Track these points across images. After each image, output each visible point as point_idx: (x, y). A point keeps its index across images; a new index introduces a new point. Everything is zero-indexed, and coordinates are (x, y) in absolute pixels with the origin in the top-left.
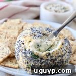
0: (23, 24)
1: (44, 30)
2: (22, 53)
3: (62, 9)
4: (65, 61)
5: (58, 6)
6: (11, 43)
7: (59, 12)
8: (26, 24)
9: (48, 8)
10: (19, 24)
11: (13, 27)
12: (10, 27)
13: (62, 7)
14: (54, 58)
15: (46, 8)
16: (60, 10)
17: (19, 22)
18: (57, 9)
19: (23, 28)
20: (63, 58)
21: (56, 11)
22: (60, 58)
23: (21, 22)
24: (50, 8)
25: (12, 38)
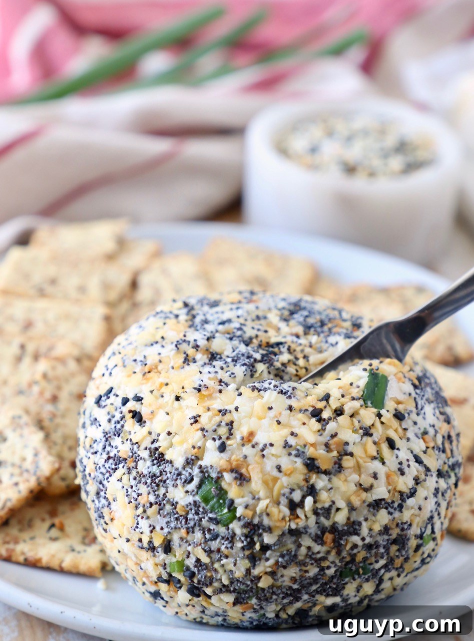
0: (134, 260)
1: (274, 318)
2: (129, 481)
3: (386, 155)
4: (415, 530)
5: (365, 133)
6: (54, 399)
7: (372, 174)
8: (158, 254)
9: (299, 144)
10: (111, 257)
11: (71, 282)
12: (53, 282)
13: (390, 141)
14: (340, 518)
15: (282, 150)
16: (376, 162)
17: (110, 246)
18: (355, 153)
19: (134, 285)
20: (406, 516)
21: (350, 170)
22: (383, 517)
23: (122, 244)
24: (314, 150)
25: (61, 360)
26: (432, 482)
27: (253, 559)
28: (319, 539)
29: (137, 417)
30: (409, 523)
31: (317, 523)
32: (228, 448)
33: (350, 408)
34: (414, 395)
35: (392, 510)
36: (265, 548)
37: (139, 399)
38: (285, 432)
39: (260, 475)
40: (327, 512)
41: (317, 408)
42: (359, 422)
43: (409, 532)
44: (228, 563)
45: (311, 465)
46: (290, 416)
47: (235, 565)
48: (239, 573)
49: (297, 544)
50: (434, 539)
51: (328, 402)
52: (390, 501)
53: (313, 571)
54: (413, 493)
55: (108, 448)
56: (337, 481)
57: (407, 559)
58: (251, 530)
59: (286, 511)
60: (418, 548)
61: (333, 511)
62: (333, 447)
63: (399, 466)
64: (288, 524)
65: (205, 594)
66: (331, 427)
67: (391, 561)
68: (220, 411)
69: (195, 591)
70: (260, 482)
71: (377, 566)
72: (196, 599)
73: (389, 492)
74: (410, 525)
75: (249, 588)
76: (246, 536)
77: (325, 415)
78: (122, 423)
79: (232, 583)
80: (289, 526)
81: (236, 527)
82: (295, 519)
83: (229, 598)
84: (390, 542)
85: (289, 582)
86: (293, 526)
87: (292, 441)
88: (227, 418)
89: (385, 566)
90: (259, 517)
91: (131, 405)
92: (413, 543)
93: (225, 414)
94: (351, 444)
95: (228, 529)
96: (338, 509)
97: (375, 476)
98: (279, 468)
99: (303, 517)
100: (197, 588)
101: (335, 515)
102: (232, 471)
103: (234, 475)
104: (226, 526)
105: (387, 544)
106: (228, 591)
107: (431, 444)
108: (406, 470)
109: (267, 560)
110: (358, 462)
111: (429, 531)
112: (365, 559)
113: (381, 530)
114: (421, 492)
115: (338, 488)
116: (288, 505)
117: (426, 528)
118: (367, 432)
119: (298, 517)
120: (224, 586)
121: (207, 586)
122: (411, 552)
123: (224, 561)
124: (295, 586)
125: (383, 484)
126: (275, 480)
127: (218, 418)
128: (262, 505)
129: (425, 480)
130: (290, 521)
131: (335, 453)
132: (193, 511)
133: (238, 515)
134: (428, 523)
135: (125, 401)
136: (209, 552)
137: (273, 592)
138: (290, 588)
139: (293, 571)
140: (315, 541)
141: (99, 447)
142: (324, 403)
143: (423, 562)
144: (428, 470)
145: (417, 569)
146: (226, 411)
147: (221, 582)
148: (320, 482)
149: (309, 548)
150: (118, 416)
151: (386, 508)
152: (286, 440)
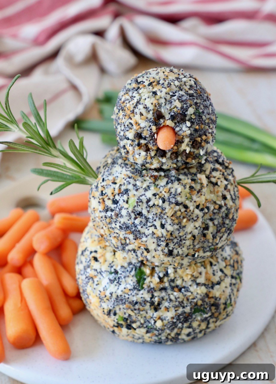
26: (228, 280)
29: (96, 259)
35: (208, 288)
37: (96, 252)
43: (220, 302)
44: (143, 313)
47: (147, 313)
50: (232, 305)
52: (207, 284)
54: (219, 283)
55: (86, 273)
57: (220, 313)
60: (225, 309)
65: (134, 328)
67: (213, 314)
69: (129, 327)
72: (130, 331)
73: (207, 281)
74: (220, 299)
78: (90, 262)
79: (145, 322)
83: (144, 330)
89: (210, 316)
91: (94, 254)
92: (222, 306)
97: (201, 274)
100: (130, 325)
106: (143, 327)
107: (228, 264)
108: (216, 273)
111: (229, 302)
114: (223, 284)
117: (227, 300)
120: (141, 324)
121: (134, 324)
122: (222, 311)
125: (204, 277)
129: (224, 280)
134: (229, 298)
135: (91, 252)
141: (82, 272)
143: (227, 315)
144: (226, 275)
145: (225, 318)
147: (140, 322)
150: (88, 259)
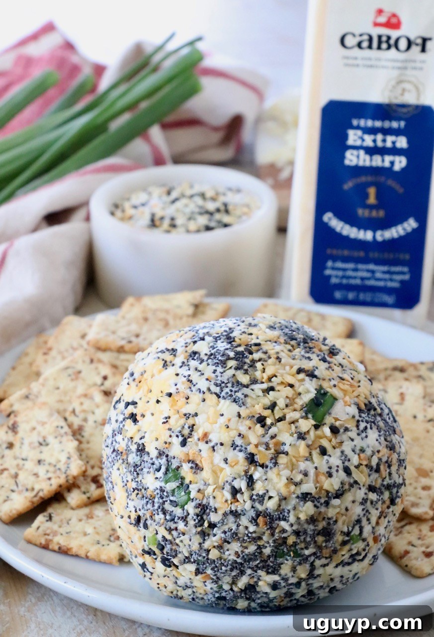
4: (341, 527)
14: (271, 505)
20: (332, 512)
22: (309, 508)
27: (204, 535)
28: (254, 521)
29: (134, 418)
30: (334, 519)
31: (253, 507)
32: (187, 444)
33: (291, 418)
34: (357, 418)
35: (318, 505)
36: (212, 526)
37: (135, 403)
38: (234, 433)
39: (211, 466)
40: (261, 499)
41: (262, 415)
42: (296, 427)
43: (335, 527)
44: (185, 538)
45: (251, 459)
46: (238, 422)
47: (190, 540)
48: (195, 547)
49: (237, 524)
50: (363, 540)
51: (273, 411)
52: (317, 496)
53: (252, 548)
54: (339, 495)
55: (114, 443)
56: (272, 474)
57: (334, 551)
58: (201, 509)
59: (228, 496)
60: (344, 543)
61: (266, 498)
62: (271, 446)
63: (328, 470)
64: (230, 506)
65: (174, 565)
66: (273, 430)
67: (319, 550)
68: (185, 415)
69: (166, 562)
70: (210, 471)
71: (307, 552)
72: (169, 569)
73: (316, 488)
74: (336, 521)
75: (205, 559)
76: (198, 515)
77: (269, 421)
78: (123, 423)
79: (191, 555)
80: (231, 508)
81: (191, 508)
82: (235, 502)
83: (192, 567)
84: (316, 532)
85: (234, 555)
86: (233, 509)
87: (239, 442)
88: (191, 421)
89: (314, 554)
90: (207, 499)
91: (131, 408)
92: (339, 538)
93: (189, 418)
94: (288, 444)
95: (183, 510)
96: (270, 498)
97: (306, 474)
98: (226, 460)
99: (242, 501)
100: (168, 560)
101: (267, 502)
102: (189, 461)
103: (190, 465)
104: (183, 507)
105: (314, 534)
106: (189, 562)
107: (365, 462)
108: (334, 474)
109: (215, 535)
110: (291, 460)
111: (356, 531)
112: (295, 544)
113: (307, 519)
114: (349, 497)
115: (272, 479)
116: (230, 491)
117: (353, 528)
118: (302, 436)
119: (238, 501)
120: (186, 557)
121: (174, 557)
122: (337, 545)
123: (182, 538)
124: (239, 560)
125: (312, 482)
126: (222, 470)
127: (183, 421)
128: (210, 490)
129: (350, 490)
130: (231, 504)
131: (272, 451)
132: (159, 496)
133: (192, 497)
134: (356, 524)
135: (127, 404)
136: (170, 530)
137: (221, 563)
138: (235, 562)
139: (235, 546)
140: (251, 522)
142: (270, 411)
143: (353, 558)
144: (355, 482)
145: (348, 563)
146: (190, 414)
147: (183, 554)
148: (258, 474)
149: (247, 528)
150: (122, 418)
151: (313, 501)
152: (233, 441)
